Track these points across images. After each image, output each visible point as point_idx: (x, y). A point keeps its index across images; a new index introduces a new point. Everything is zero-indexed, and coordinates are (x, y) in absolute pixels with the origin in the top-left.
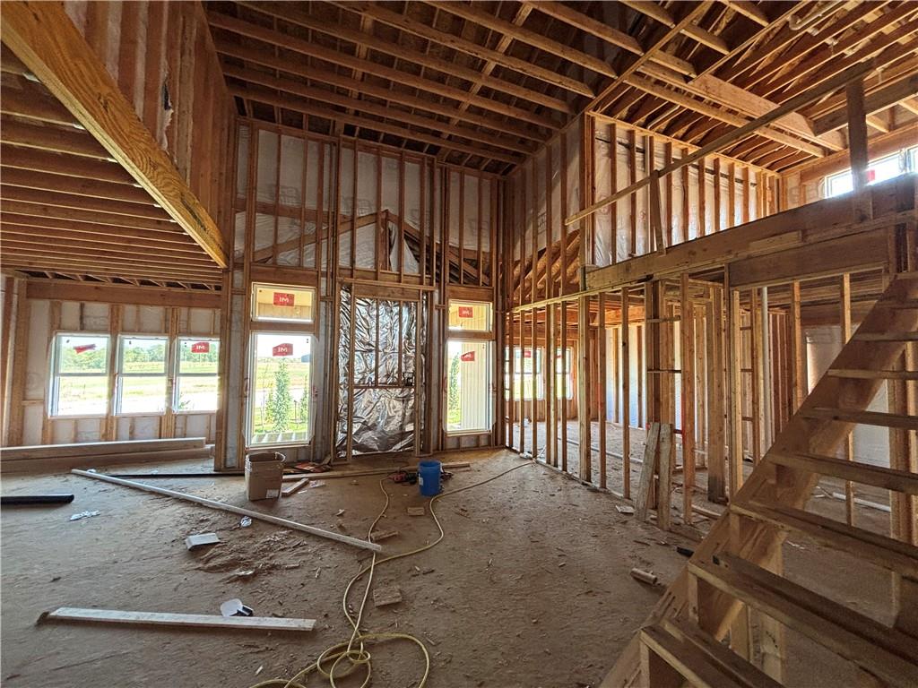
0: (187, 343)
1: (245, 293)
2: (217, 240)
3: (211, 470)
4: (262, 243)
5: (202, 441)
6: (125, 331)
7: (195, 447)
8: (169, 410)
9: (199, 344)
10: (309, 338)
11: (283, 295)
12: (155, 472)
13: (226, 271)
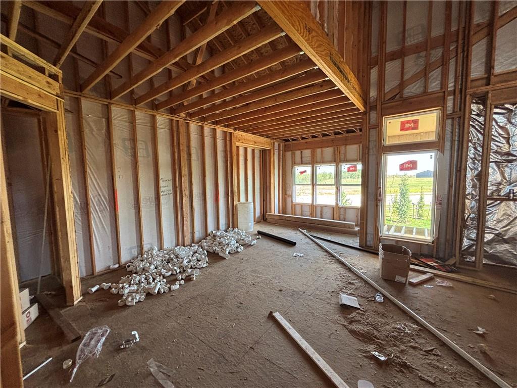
0: (345, 167)
1: (379, 126)
2: (358, 89)
3: (357, 245)
4: (390, 85)
5: (353, 225)
6: (317, 163)
7: (349, 228)
8: (337, 204)
9: (351, 167)
10: (433, 154)
11: (408, 122)
12: (329, 238)
13: (365, 113)
